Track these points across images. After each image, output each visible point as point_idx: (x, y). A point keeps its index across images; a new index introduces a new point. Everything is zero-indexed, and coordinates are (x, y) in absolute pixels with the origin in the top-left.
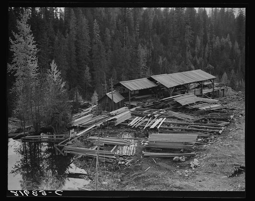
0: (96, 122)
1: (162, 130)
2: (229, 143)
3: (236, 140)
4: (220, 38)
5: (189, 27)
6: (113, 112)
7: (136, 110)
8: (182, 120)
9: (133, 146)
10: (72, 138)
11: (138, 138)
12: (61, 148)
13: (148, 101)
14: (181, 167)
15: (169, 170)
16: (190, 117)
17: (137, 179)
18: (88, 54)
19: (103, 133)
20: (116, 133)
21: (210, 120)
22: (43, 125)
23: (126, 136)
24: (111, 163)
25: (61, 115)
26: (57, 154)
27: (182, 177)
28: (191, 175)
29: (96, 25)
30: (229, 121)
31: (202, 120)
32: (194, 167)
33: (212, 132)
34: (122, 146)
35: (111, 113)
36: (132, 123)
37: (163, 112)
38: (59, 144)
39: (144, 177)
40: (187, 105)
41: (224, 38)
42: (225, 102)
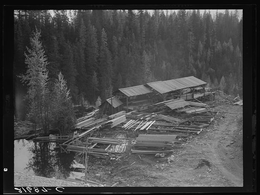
0: (96, 125)
1: (151, 131)
2: (204, 142)
3: (210, 139)
4: (222, 43)
5: (191, 33)
6: (112, 116)
7: (131, 114)
8: (170, 122)
9: (124, 145)
10: (75, 139)
11: (129, 138)
12: (65, 147)
13: (144, 105)
14: (160, 162)
15: (150, 164)
16: (178, 120)
17: (123, 172)
18: (96, 61)
19: (101, 134)
20: (112, 134)
21: (193, 122)
22: (51, 128)
23: (120, 137)
24: (105, 159)
25: (66, 119)
26: (62, 152)
27: (159, 169)
28: (166, 168)
29: (104, 33)
30: (208, 123)
31: (186, 122)
32: (170, 162)
33: (191, 133)
34: (116, 145)
35: (110, 116)
36: (125, 126)
37: (154, 115)
38: (63, 144)
39: (129, 170)
40: (176, 109)
41: (226, 42)
42: (214, 105)
